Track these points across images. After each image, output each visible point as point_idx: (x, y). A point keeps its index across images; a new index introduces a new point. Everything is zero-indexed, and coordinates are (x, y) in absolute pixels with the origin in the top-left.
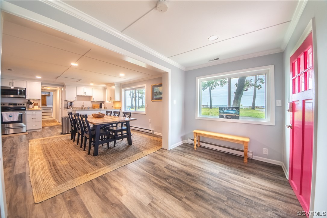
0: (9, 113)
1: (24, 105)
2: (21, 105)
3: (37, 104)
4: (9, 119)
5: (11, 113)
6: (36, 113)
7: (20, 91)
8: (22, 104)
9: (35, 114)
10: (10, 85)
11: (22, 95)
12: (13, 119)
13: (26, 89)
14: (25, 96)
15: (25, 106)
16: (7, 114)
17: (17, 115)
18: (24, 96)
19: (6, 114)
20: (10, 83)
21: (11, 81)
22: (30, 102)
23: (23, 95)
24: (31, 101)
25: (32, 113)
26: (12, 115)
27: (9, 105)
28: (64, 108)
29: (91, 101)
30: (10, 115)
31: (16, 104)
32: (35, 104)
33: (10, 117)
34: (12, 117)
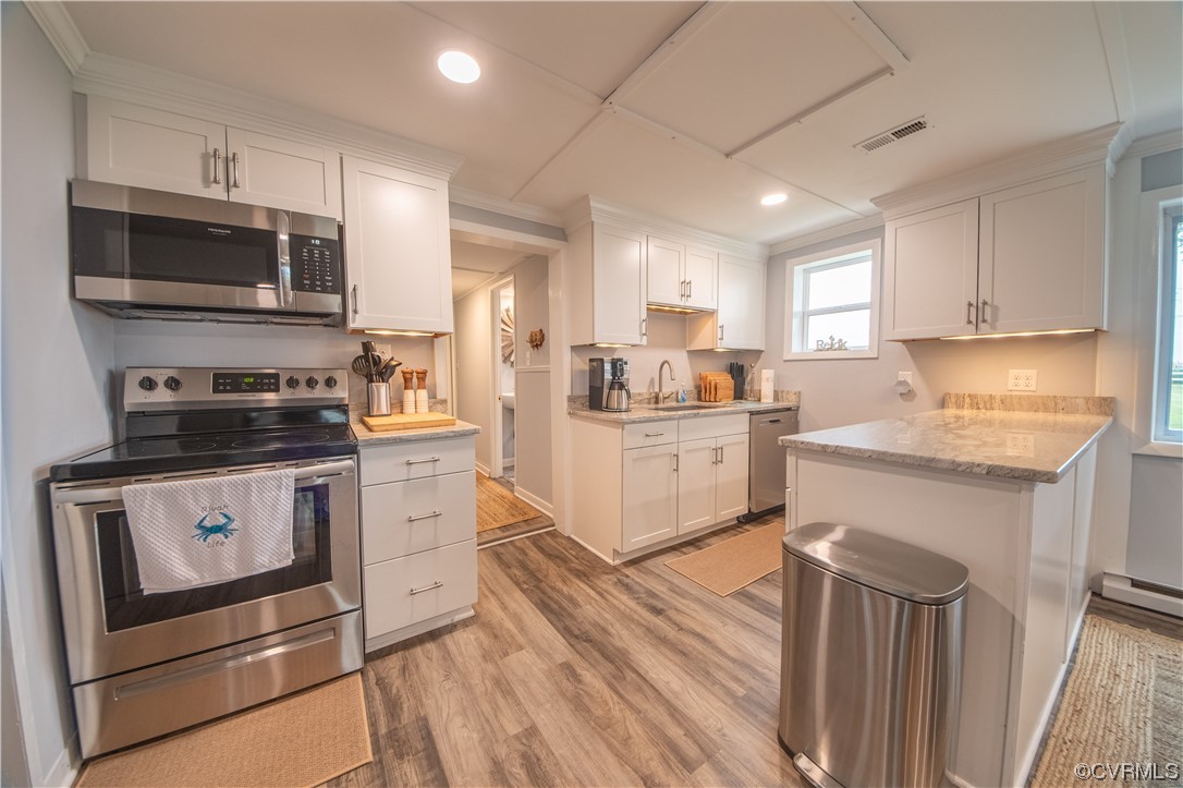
0: (194, 490)
1: (330, 383)
2: (311, 383)
3: (422, 375)
4: (192, 562)
5: (215, 491)
6: (440, 468)
7: (298, 242)
8: (321, 378)
9: (428, 470)
10: (207, 182)
11: (313, 289)
12: (244, 556)
13: (341, 229)
14: (337, 299)
15: (341, 393)
16: (171, 501)
17: (274, 507)
18: (332, 302)
19: (161, 512)
20: (205, 157)
21: (217, 143)
22: (377, 361)
23: (324, 290)
24: (384, 353)
25: (409, 471)
26: (225, 511)
27: (216, 390)
28: (571, 399)
29: (688, 351)
30: (206, 513)
31: (272, 381)
32: (408, 376)
33: (205, 540)
34: (226, 537)
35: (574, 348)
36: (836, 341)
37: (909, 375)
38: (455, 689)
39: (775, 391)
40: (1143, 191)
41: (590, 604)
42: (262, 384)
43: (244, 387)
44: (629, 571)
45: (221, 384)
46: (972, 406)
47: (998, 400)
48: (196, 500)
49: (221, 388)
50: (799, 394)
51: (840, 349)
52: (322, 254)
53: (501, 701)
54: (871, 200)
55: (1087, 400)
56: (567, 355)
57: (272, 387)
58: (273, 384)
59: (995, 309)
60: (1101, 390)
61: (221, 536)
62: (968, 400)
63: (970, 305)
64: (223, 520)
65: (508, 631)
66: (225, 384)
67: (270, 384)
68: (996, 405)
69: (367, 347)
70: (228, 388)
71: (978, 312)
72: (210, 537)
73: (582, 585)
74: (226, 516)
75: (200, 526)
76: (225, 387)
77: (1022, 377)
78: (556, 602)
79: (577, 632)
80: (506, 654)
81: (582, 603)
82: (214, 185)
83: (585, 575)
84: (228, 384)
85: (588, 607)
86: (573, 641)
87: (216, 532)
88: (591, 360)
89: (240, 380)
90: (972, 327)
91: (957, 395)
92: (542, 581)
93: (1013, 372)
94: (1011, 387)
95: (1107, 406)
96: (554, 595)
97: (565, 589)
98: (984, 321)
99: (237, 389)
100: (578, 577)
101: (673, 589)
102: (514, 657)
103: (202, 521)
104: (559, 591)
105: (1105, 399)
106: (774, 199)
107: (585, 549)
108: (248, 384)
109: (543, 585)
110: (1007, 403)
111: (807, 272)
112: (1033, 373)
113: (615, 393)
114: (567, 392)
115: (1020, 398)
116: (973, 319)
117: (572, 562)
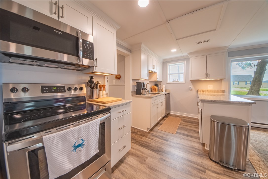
0: (72, 132)
4: (71, 161)
8: (78, 87)
11: (87, 58)
12: (87, 153)
15: (84, 92)
16: (64, 139)
20: (51, 3)
23: (90, 59)
25: (119, 115)
26: (82, 138)
27: (43, 92)
28: (132, 92)
29: (150, 81)
30: (76, 140)
31: (63, 88)
32: (104, 86)
33: (75, 151)
34: (82, 148)
35: (133, 80)
36: (177, 80)
37: (191, 86)
38: (141, 174)
39: (165, 90)
40: (228, 57)
41: (152, 142)
42: (60, 90)
43: (53, 91)
44: (152, 132)
45: (45, 90)
46: (202, 92)
47: (207, 91)
48: (73, 136)
49: (45, 91)
50: (170, 90)
51: (177, 81)
52: (89, 47)
53: (155, 173)
54: (188, 53)
55: (221, 90)
56: (131, 81)
57: (63, 91)
58: (63, 90)
59: (209, 75)
60: (222, 89)
61: (80, 148)
62: (202, 91)
63: (205, 74)
64: (81, 142)
65: (139, 154)
66: (46, 90)
67: (62, 90)
68: (206, 92)
69: (91, 78)
70: (47, 91)
71: (207, 75)
72: (77, 149)
73: (146, 138)
74: (82, 140)
75: (74, 146)
76: (46, 91)
77: (210, 87)
78: (144, 144)
79: (156, 150)
80: (145, 161)
81: (150, 143)
82: (54, 14)
83: (144, 136)
84: (47, 90)
85: (152, 143)
86: (156, 152)
87: (79, 147)
88: (137, 83)
89: (51, 88)
90: (206, 78)
91: (200, 90)
92: (136, 139)
93: (209, 86)
94: (209, 88)
95: (224, 91)
96: (141, 142)
97: (143, 140)
98: (208, 77)
99: (51, 92)
100: (143, 136)
101: (165, 134)
102: (147, 160)
103: (75, 144)
104: (142, 141)
105: (223, 90)
106: (174, 50)
107: (138, 129)
108: (54, 90)
109: (136, 140)
110: (208, 91)
111: (170, 66)
112: (212, 86)
113: (144, 90)
114: (131, 90)
115: (210, 90)
116: (206, 77)
117: (138, 133)
